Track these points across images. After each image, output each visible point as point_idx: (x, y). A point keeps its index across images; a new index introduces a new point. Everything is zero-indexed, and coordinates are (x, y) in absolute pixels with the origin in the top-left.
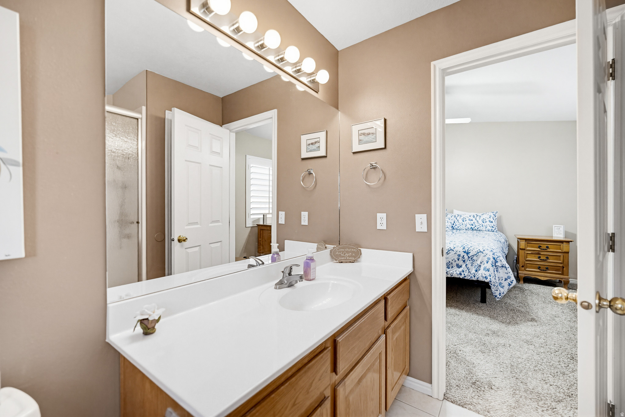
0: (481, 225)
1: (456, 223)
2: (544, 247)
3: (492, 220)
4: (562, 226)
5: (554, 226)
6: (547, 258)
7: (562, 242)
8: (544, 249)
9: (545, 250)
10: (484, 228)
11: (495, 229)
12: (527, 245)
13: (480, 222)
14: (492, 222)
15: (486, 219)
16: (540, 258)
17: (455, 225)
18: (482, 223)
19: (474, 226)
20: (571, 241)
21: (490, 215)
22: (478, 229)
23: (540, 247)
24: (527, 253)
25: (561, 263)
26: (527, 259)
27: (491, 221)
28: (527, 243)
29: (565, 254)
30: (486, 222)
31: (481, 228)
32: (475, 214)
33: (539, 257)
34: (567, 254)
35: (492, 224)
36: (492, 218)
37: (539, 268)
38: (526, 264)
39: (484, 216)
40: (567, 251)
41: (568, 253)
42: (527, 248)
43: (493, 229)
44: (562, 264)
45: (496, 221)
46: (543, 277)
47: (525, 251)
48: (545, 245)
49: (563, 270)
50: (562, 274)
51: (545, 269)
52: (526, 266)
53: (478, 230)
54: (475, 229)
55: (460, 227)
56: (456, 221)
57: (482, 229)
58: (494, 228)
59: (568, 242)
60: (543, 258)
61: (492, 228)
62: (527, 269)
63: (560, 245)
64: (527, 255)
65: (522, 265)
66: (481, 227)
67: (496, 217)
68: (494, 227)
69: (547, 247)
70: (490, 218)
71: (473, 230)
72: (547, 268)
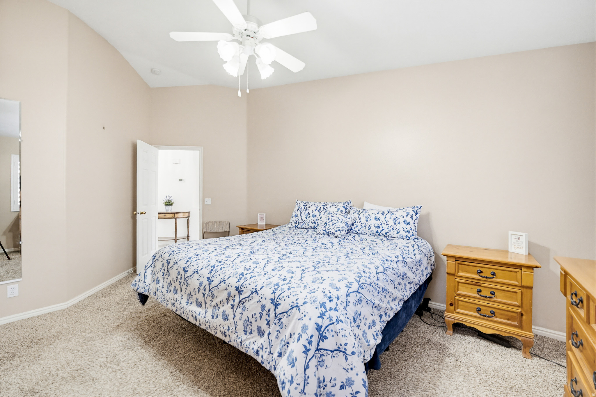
0: (391, 229)
1: (356, 223)
2: (487, 273)
3: (408, 219)
4: (524, 234)
5: (510, 233)
6: (493, 294)
7: (520, 267)
8: (486, 278)
9: (489, 280)
10: (396, 232)
11: (413, 235)
12: (459, 267)
13: (391, 223)
14: (408, 223)
15: (401, 218)
16: (480, 293)
17: (355, 226)
18: (393, 225)
19: (381, 229)
20: (537, 267)
21: (407, 211)
22: (386, 234)
23: (480, 272)
24: (459, 282)
25: (518, 306)
26: (459, 292)
27: (408, 221)
28: (459, 264)
29: (524, 290)
30: (399, 223)
31: (391, 233)
32: (385, 209)
33: (479, 291)
34: (529, 290)
35: (408, 227)
36: (409, 216)
37: (479, 310)
38: (456, 301)
39: (398, 214)
40: (528, 284)
41: (531, 288)
42: (458, 272)
43: (409, 235)
44: (520, 309)
45: (416, 222)
46: (486, 328)
47: (456, 277)
48: (491, 270)
49: (521, 321)
50: (521, 327)
51: (489, 314)
52: (456, 303)
53: (387, 236)
54: (383, 234)
55: (362, 229)
56: (358, 219)
57: (392, 235)
58: (411, 234)
59: (532, 268)
60: (486, 292)
61: (407, 233)
62: (458, 310)
63: (517, 272)
64: (458, 286)
65: (450, 303)
66: (390, 231)
67: (418, 216)
68: (411, 231)
69: (493, 274)
70: (407, 216)
71: (379, 235)
72: (493, 313)
